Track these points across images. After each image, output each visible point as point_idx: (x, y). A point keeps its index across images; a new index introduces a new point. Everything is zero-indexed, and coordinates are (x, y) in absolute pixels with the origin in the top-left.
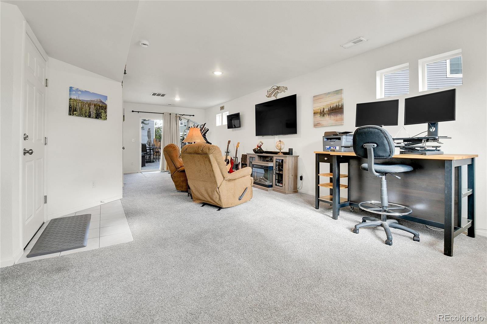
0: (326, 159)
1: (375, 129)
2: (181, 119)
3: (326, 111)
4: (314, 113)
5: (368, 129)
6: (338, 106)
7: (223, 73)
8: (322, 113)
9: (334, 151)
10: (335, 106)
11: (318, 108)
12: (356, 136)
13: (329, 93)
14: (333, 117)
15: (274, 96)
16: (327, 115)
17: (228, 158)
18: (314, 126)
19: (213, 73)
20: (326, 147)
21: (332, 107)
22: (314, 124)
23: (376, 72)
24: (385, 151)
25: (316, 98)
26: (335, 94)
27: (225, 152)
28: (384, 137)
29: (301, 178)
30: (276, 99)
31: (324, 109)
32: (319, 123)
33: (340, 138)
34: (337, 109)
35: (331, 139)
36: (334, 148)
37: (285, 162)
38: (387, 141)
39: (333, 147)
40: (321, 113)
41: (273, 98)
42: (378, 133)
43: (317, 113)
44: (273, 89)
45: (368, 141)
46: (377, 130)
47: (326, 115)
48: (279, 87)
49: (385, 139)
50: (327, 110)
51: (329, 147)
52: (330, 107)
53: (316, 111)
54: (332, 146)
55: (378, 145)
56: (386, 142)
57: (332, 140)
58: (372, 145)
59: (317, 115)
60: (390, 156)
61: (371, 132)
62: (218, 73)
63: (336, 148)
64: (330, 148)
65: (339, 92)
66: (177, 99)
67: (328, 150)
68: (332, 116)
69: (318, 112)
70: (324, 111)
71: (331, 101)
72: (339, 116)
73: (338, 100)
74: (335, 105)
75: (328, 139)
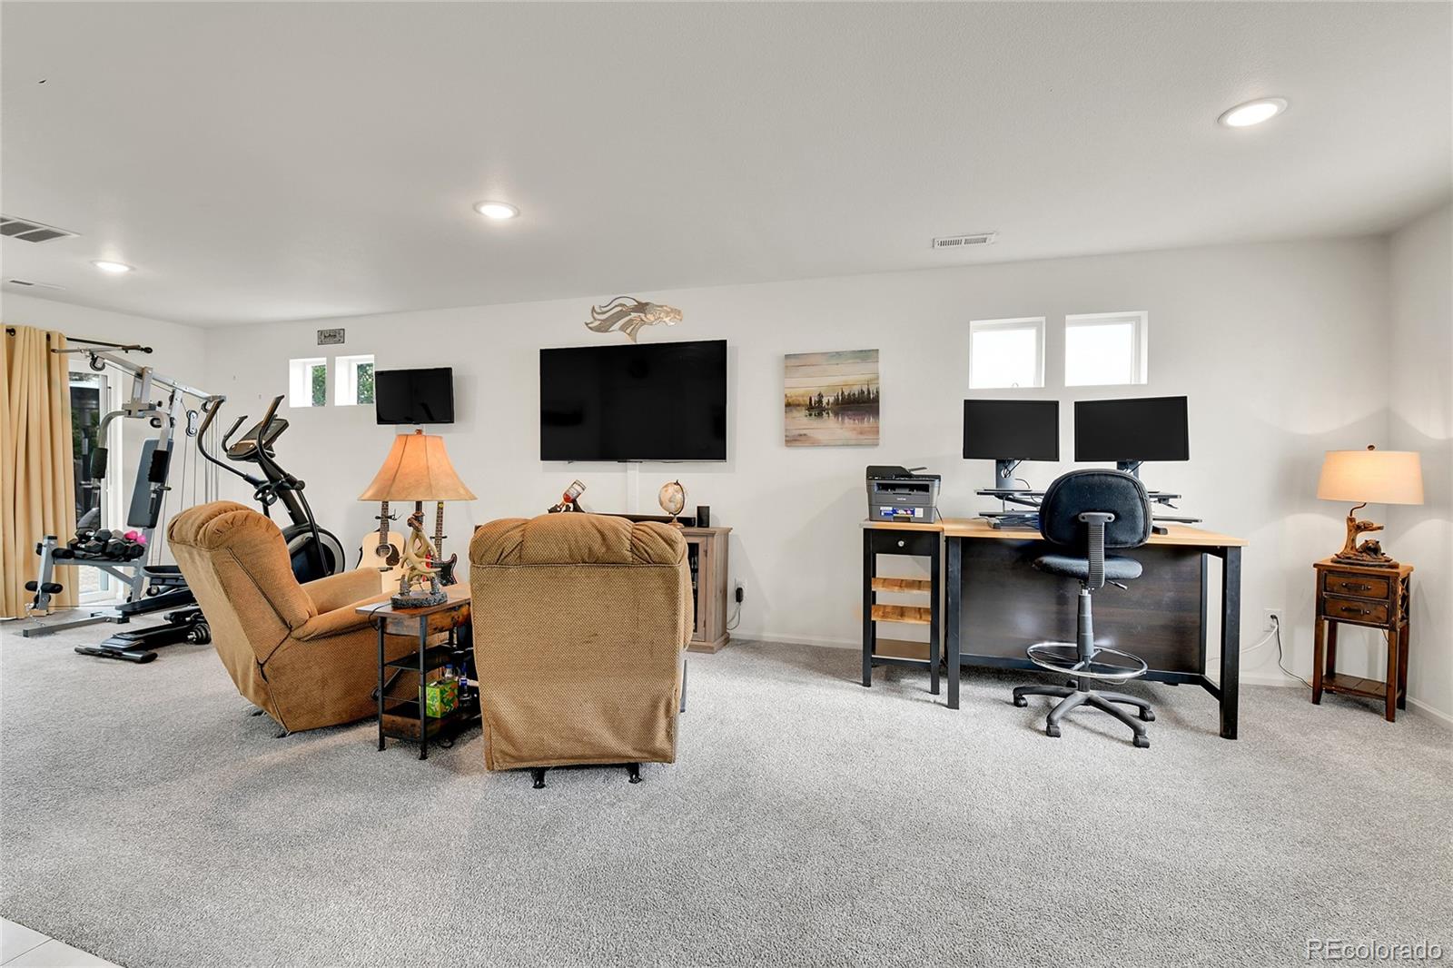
0: (901, 544)
1: (1120, 479)
2: (99, 365)
3: (828, 404)
4: (788, 405)
5: (1103, 478)
6: (866, 393)
7: (518, 214)
8: (816, 408)
9: (908, 520)
10: (857, 393)
11: (801, 391)
12: (1062, 491)
13: (839, 354)
14: (852, 421)
15: (623, 328)
16: (831, 414)
17: (389, 542)
18: (786, 441)
19: (475, 208)
20: (882, 508)
21: (846, 394)
22: (786, 436)
23: (969, 323)
24: (1133, 530)
25: (793, 362)
26: (858, 361)
27: (377, 518)
28: (1139, 500)
29: (739, 595)
30: (634, 343)
31: (820, 396)
32: (805, 435)
33: (928, 486)
34: (864, 402)
35: (893, 487)
36: (909, 512)
37: (706, 552)
38: (1144, 507)
39: (906, 511)
40: (810, 408)
41: (616, 338)
42: (1125, 488)
43: (799, 405)
44: (620, 308)
45: (1092, 508)
46: (1124, 480)
47: (828, 413)
48: (647, 304)
49: (1139, 503)
50: (832, 399)
51: (891, 508)
52: (843, 393)
53: (794, 398)
54: (901, 508)
55: (1118, 517)
56: (1140, 511)
57: (897, 491)
58: (1105, 516)
59: (798, 411)
60: (1141, 541)
61: (1109, 487)
62: (497, 213)
63: (913, 512)
64: (894, 511)
65: (868, 355)
66: (112, 265)
67: (887, 518)
68: (847, 420)
69: (802, 403)
70: (820, 402)
71: (844, 378)
72: (868, 423)
73: (867, 377)
74: (856, 390)
75: (884, 487)
